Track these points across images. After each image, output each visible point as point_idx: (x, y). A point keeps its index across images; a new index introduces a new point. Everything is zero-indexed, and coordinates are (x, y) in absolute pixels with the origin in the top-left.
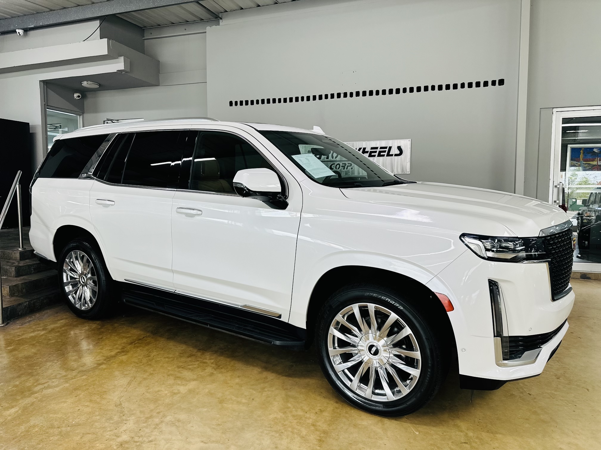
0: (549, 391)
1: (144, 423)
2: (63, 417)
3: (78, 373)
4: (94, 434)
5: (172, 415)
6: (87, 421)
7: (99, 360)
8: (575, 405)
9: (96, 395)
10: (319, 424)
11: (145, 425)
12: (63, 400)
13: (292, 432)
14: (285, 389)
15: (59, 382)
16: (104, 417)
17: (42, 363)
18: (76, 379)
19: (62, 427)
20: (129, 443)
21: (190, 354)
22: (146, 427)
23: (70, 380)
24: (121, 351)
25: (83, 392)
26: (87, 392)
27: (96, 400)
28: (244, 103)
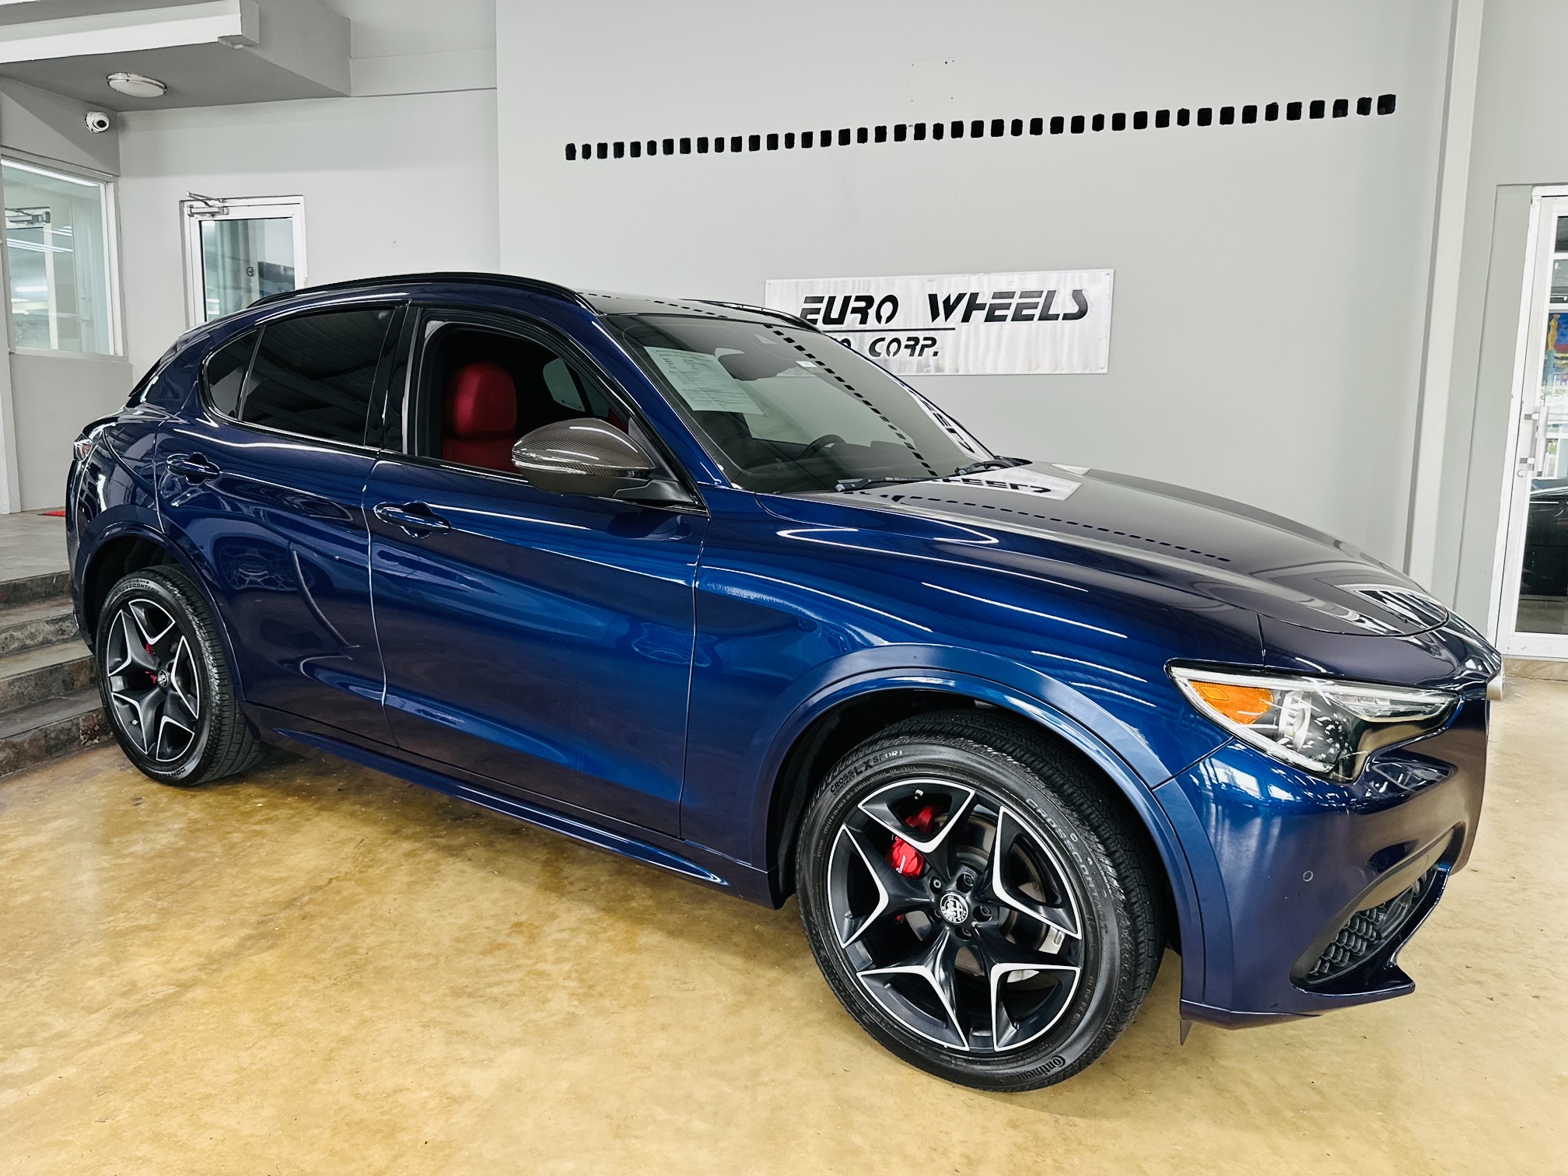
24: (254, 932)
25: (128, 1101)
26: (144, 1102)
27: (177, 1136)
28: (611, 150)
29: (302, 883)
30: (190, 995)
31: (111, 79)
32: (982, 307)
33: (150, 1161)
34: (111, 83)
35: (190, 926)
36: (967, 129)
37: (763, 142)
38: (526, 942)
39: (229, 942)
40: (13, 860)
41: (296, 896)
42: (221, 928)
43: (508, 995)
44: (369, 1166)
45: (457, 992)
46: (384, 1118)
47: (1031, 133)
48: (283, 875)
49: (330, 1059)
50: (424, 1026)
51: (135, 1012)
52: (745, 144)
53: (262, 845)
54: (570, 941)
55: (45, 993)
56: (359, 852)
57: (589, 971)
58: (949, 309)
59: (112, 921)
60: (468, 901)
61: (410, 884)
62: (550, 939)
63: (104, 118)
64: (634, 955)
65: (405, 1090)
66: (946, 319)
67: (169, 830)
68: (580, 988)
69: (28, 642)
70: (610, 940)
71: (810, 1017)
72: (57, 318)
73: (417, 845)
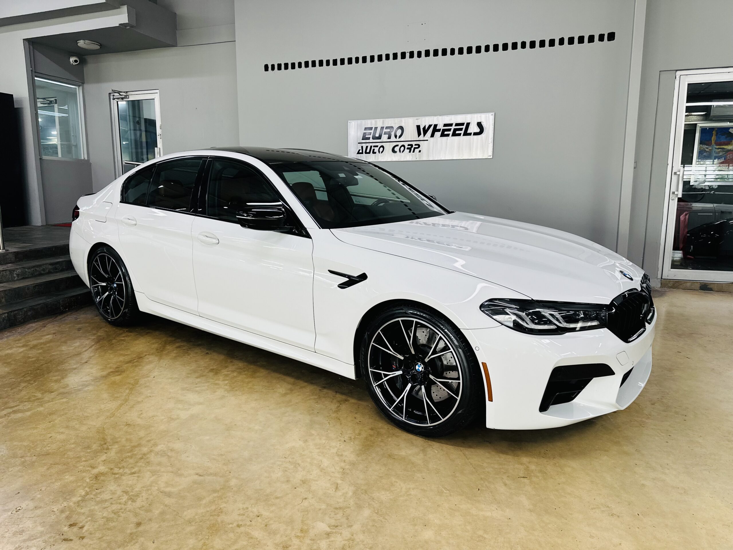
0: (640, 419)
1: (128, 452)
2: (31, 444)
3: (57, 395)
4: (64, 464)
5: (164, 444)
6: (58, 449)
7: (86, 381)
8: (669, 436)
9: (75, 421)
10: (345, 454)
11: (129, 454)
12: (34, 426)
13: (310, 463)
14: (310, 415)
15: (32, 405)
16: (80, 445)
17: (15, 384)
18: (54, 402)
19: (27, 456)
20: (106, 475)
21: (199, 374)
22: (131, 457)
23: (46, 403)
24: (114, 370)
25: (60, 417)
26: (64, 417)
27: (74, 427)
28: (283, 67)
29: (135, 356)
30: (87, 389)
31: (78, 43)
32: (439, 130)
33: (64, 433)
34: (78, 44)
35: (92, 368)
36: (432, 53)
37: (346, 61)
38: (214, 375)
39: (105, 373)
40: (30, 348)
41: (132, 360)
42: (103, 369)
43: (202, 390)
44: (138, 436)
45: (183, 389)
46: (147, 424)
47: (459, 54)
48: (128, 353)
49: (132, 407)
50: (168, 399)
51: (66, 393)
52: (339, 62)
53: (123, 344)
54: (230, 374)
55: (36, 387)
56: (158, 346)
57: (234, 383)
58: (425, 131)
59: (63, 366)
60: (196, 361)
61: (175, 357)
62: (223, 374)
63: (77, 59)
64: (253, 379)
65: (157, 416)
66: (424, 136)
67: (89, 339)
68: (229, 388)
69: (42, 272)
70: (245, 374)
71: (312, 397)
72: (61, 144)
73: (182, 344)
